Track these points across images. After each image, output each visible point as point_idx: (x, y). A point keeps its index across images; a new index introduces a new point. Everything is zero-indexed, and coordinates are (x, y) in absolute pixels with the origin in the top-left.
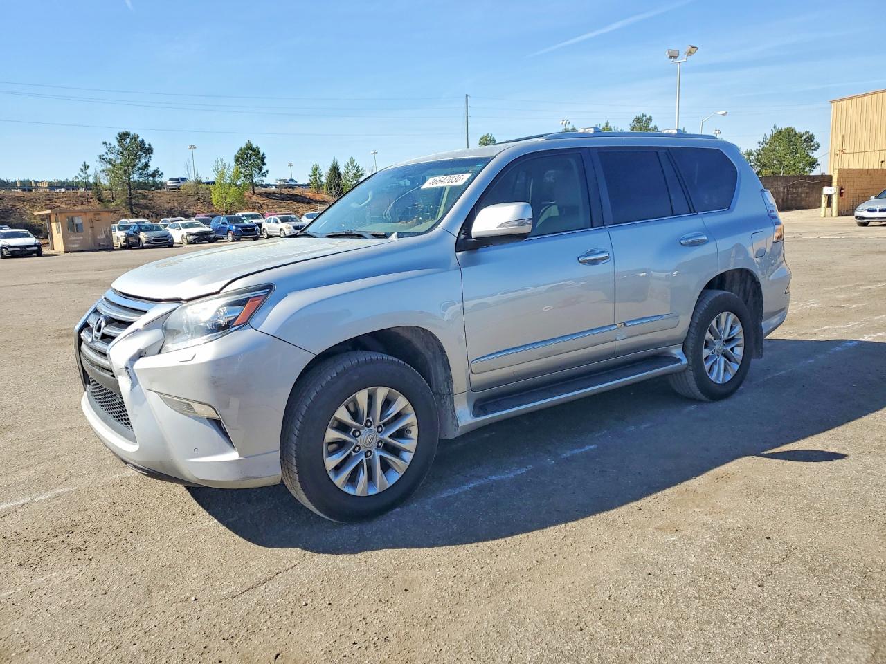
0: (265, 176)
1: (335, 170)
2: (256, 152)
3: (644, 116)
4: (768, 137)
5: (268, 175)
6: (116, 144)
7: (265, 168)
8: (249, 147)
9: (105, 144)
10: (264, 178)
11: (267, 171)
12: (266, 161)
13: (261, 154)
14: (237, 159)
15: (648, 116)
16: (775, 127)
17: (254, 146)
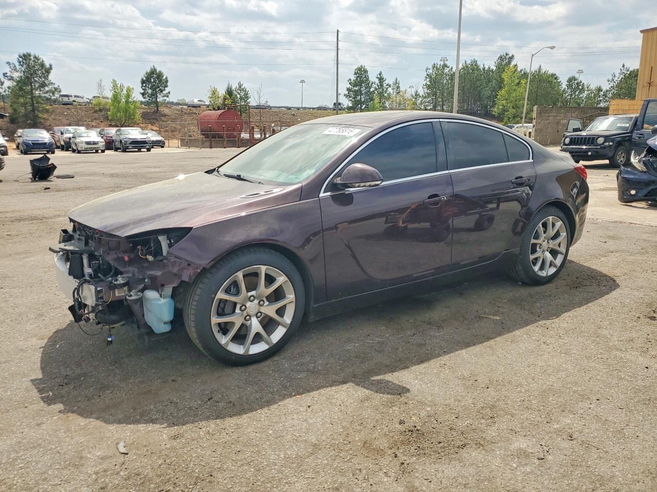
0: (168, 96)
1: (230, 92)
2: (160, 75)
3: (507, 54)
4: (617, 75)
5: (169, 96)
6: (17, 64)
7: (167, 90)
8: (153, 71)
9: (8, 63)
10: (165, 98)
11: (169, 93)
12: (169, 84)
13: (164, 78)
14: (143, 82)
15: (511, 55)
16: (623, 66)
17: (158, 71)
